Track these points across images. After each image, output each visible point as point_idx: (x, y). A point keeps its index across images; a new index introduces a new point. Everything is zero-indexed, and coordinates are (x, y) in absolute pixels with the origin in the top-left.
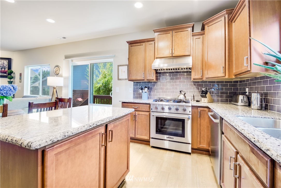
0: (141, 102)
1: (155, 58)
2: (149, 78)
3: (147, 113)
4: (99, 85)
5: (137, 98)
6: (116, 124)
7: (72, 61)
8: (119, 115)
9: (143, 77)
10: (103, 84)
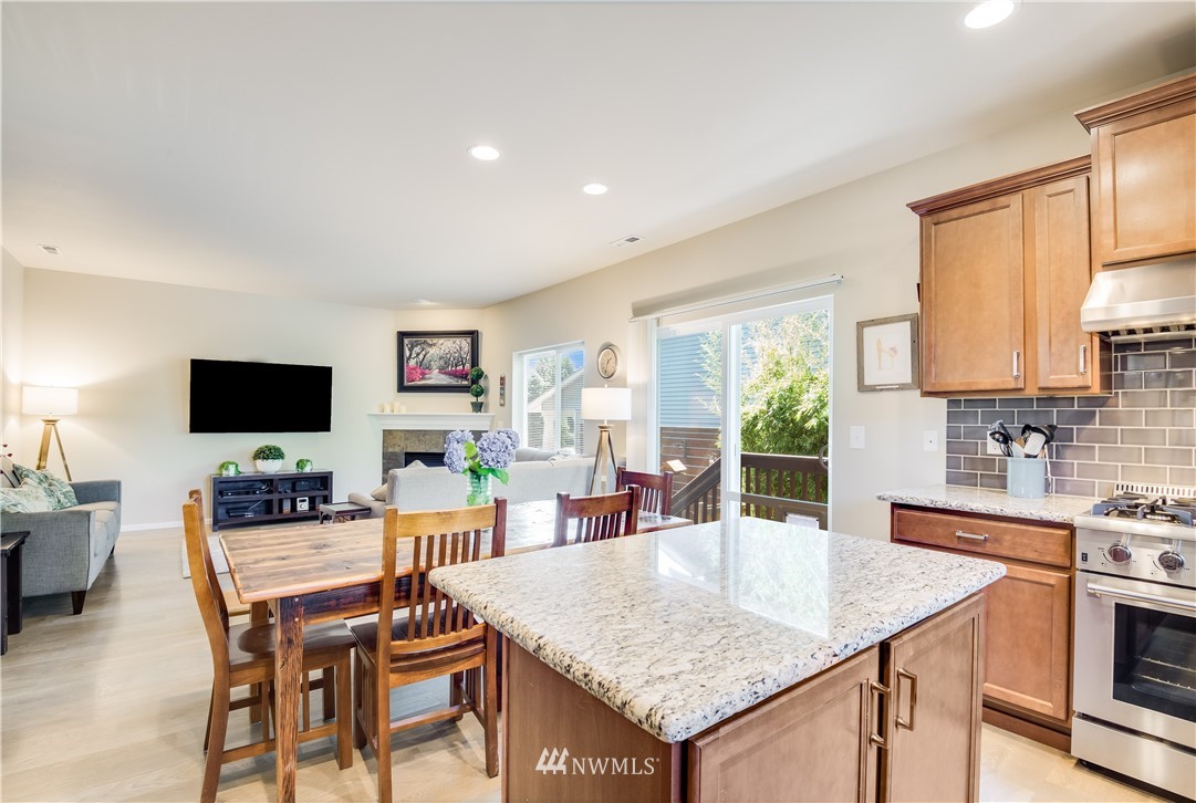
0: (1010, 511)
1: (1097, 264)
2: (1053, 380)
3: (1054, 577)
4: (753, 409)
5: (969, 481)
6: (923, 642)
7: (658, 325)
8: (941, 599)
9: (1017, 378)
10: (769, 404)
